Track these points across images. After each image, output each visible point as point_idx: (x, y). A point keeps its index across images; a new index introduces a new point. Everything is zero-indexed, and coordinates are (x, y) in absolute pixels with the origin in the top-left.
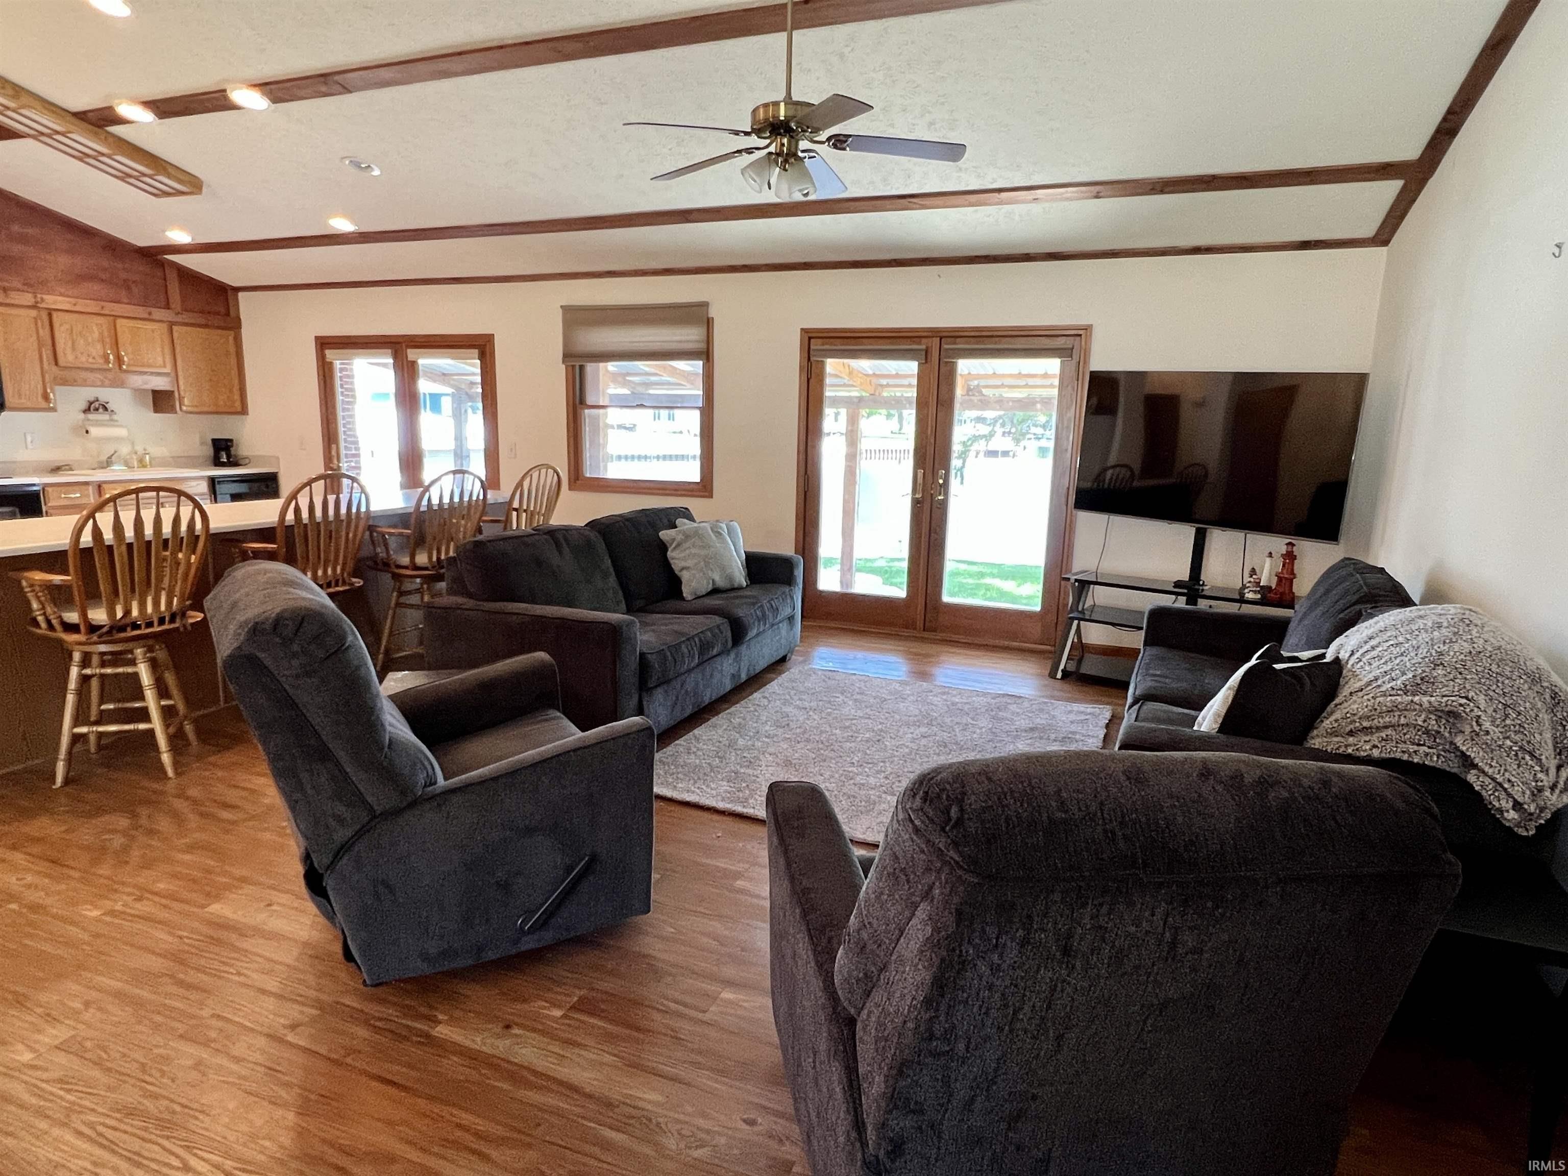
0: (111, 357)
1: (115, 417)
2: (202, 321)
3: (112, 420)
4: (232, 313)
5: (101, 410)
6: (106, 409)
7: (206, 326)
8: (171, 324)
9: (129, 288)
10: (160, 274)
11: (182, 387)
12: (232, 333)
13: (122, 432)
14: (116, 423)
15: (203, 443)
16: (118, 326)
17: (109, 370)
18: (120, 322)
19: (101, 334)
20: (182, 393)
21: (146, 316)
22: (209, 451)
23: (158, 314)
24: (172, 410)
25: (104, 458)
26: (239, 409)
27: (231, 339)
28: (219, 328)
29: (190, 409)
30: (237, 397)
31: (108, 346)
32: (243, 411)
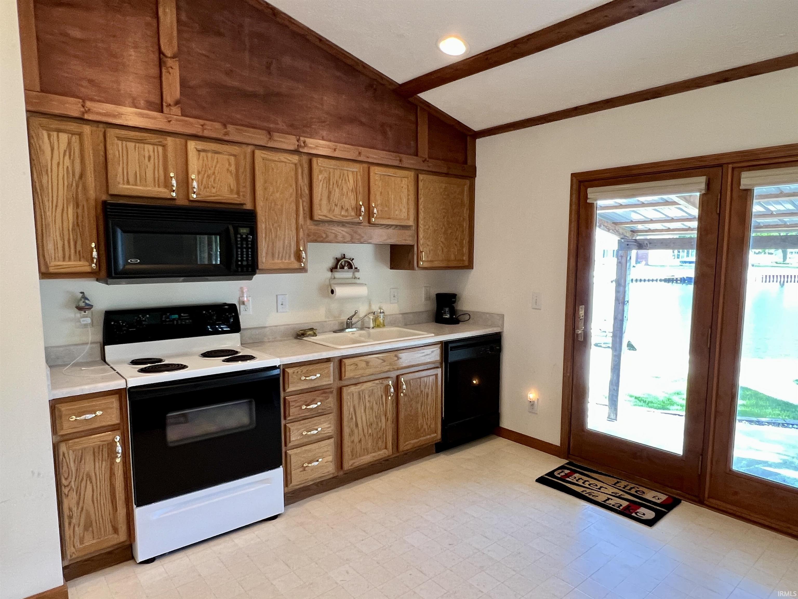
0: (363, 209)
1: (357, 275)
2: (445, 170)
3: (355, 278)
4: (469, 162)
5: (346, 268)
6: (350, 266)
7: (447, 175)
8: (418, 172)
9: (384, 133)
10: (413, 118)
11: (421, 242)
12: (468, 182)
13: (362, 291)
14: (358, 281)
15: (428, 298)
16: (372, 174)
17: (359, 223)
18: (375, 170)
19: (356, 182)
20: (421, 249)
21: (396, 163)
22: (432, 306)
23: (408, 161)
24: (409, 266)
25: (344, 318)
26: (466, 263)
27: (466, 188)
28: (457, 176)
29: (426, 265)
30: (465, 250)
31: (360, 197)
32: (470, 266)
